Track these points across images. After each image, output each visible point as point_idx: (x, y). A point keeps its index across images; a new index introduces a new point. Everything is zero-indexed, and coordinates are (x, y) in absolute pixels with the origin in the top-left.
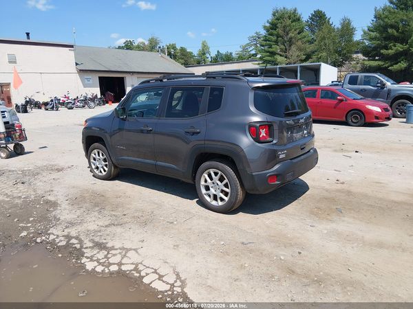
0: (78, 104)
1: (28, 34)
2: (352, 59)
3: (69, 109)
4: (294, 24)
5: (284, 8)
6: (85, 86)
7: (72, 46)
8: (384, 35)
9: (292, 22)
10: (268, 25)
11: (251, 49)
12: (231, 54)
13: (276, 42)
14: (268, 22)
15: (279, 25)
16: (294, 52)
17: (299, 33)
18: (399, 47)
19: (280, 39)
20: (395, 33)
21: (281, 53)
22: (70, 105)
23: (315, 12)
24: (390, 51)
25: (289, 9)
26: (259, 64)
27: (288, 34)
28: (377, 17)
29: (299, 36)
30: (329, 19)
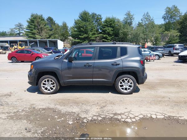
2: (68, 39)
4: (42, 21)
5: (36, 14)
8: (79, 30)
9: (41, 20)
10: (29, 20)
11: (17, 30)
12: (5, 32)
13: (34, 28)
14: (29, 19)
15: (35, 21)
16: (44, 34)
17: (45, 26)
18: (85, 35)
19: (36, 27)
20: (83, 30)
21: (37, 34)
23: (48, 17)
24: (82, 37)
25: (38, 14)
26: (26, 38)
27: (40, 26)
28: (76, 23)
29: (45, 27)
30: (55, 21)
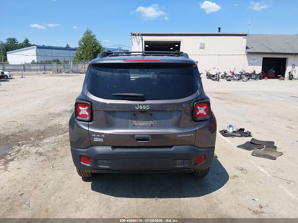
0: (235, 77)
1: (219, 29)
3: (228, 81)
6: (250, 64)
7: (246, 35)
22: (229, 78)
